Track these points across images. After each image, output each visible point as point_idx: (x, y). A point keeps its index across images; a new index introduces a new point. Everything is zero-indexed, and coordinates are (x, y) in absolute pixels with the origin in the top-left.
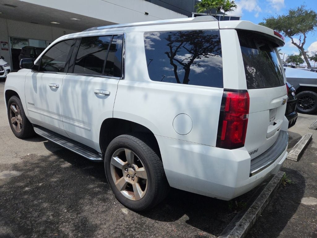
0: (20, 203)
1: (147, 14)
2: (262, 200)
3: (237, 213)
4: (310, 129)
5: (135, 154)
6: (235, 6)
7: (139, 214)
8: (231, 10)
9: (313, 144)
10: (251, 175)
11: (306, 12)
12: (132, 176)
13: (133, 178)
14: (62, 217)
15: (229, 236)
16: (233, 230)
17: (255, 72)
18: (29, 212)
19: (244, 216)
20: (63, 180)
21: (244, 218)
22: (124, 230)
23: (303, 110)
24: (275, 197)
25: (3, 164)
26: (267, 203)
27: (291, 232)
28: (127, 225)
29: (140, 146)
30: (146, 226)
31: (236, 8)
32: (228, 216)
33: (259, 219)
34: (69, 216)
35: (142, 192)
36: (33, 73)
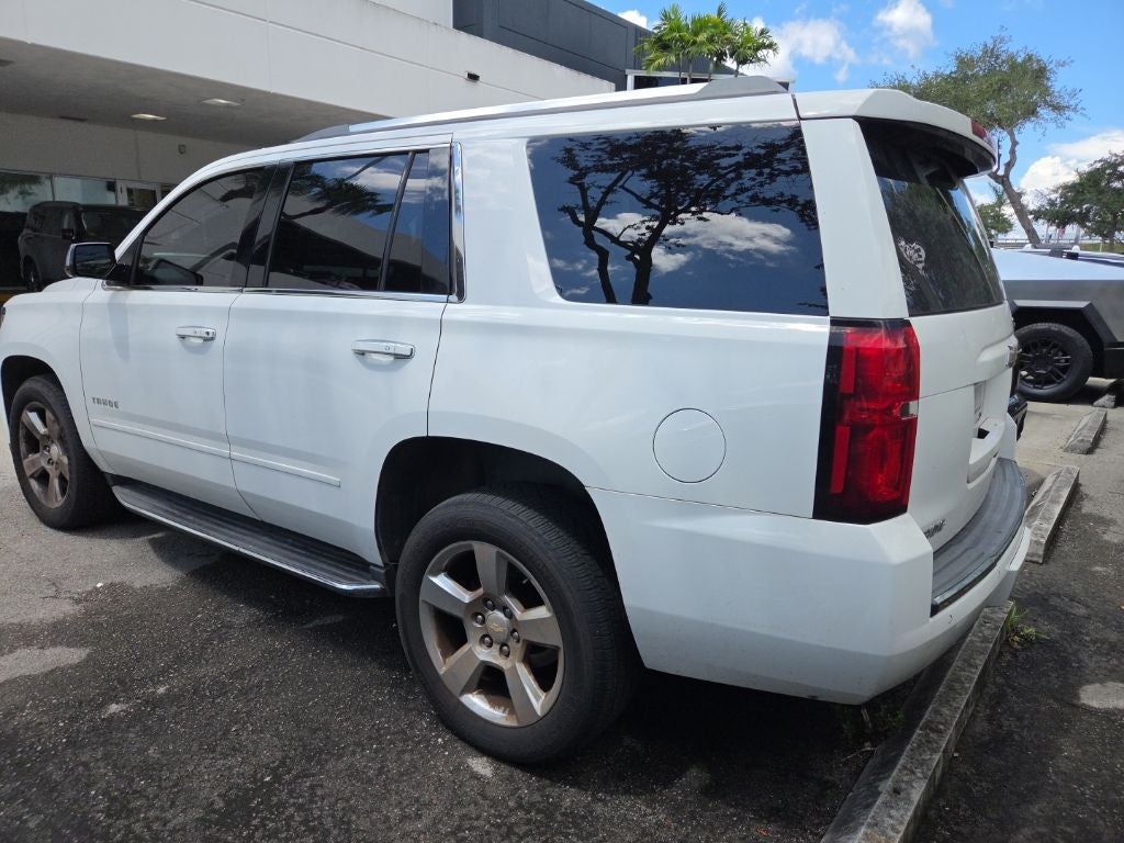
0: (98, 760)
1: (473, 77)
2: (954, 699)
3: (873, 752)
4: (1066, 450)
5: (515, 560)
6: (770, 46)
7: (532, 774)
8: (759, 60)
9: (1085, 502)
10: (935, 609)
11: (1012, 58)
12: (502, 638)
13: (505, 648)
14: (262, 803)
15: (863, 829)
16: (875, 808)
17: (923, 259)
18: (135, 792)
19: (903, 757)
20: (242, 669)
21: (905, 768)
22: (488, 833)
23: (1035, 388)
24: (991, 689)
25: (12, 624)
26: (970, 711)
27: (1065, 805)
28: (496, 817)
29: (531, 529)
30: (563, 814)
31: (774, 50)
32: (845, 764)
33: (949, 764)
34: (284, 796)
35: (543, 695)
36: (111, 292)
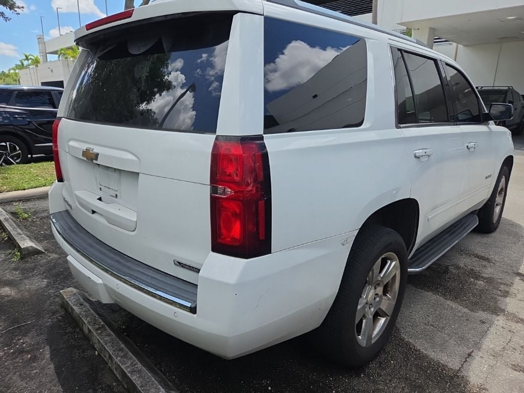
21: (89, 311)
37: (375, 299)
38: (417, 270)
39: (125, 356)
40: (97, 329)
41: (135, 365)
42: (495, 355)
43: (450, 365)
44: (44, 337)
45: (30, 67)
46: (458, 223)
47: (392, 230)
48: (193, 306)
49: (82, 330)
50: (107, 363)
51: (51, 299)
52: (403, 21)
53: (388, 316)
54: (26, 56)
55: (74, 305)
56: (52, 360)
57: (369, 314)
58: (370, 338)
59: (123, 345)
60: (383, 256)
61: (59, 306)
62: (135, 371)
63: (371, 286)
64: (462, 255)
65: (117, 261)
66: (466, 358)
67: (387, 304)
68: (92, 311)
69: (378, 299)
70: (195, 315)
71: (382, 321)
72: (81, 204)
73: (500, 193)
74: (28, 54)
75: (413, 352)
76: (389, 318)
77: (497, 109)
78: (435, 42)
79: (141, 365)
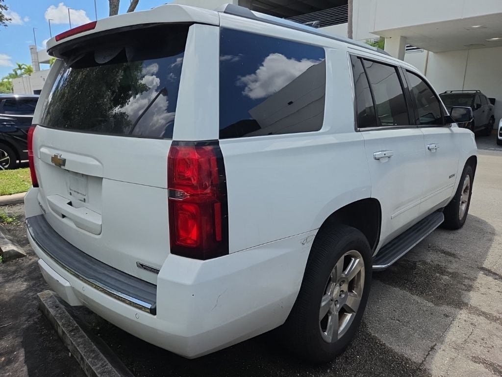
19: (69, 315)
21: (64, 313)
37: (340, 295)
38: (383, 266)
39: (96, 357)
40: (71, 331)
41: (105, 366)
42: (457, 348)
43: (414, 359)
44: (19, 340)
45: (23, 76)
46: (423, 221)
47: (355, 229)
48: (153, 307)
49: (56, 332)
50: (79, 365)
51: (29, 301)
52: (376, 30)
53: (354, 312)
54: (19, 66)
55: (50, 308)
56: (25, 362)
57: (335, 309)
58: (335, 333)
59: (95, 347)
60: (346, 254)
61: (36, 308)
62: (105, 372)
63: (335, 284)
64: (429, 251)
65: (85, 265)
66: (429, 352)
67: (352, 300)
68: (67, 313)
69: (343, 296)
70: (155, 317)
71: (348, 317)
72: (53, 209)
73: (465, 191)
74: (21, 64)
75: (378, 346)
76: (355, 314)
77: (458, 112)
78: (407, 50)
79: (111, 366)
